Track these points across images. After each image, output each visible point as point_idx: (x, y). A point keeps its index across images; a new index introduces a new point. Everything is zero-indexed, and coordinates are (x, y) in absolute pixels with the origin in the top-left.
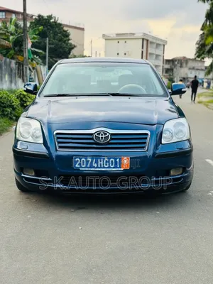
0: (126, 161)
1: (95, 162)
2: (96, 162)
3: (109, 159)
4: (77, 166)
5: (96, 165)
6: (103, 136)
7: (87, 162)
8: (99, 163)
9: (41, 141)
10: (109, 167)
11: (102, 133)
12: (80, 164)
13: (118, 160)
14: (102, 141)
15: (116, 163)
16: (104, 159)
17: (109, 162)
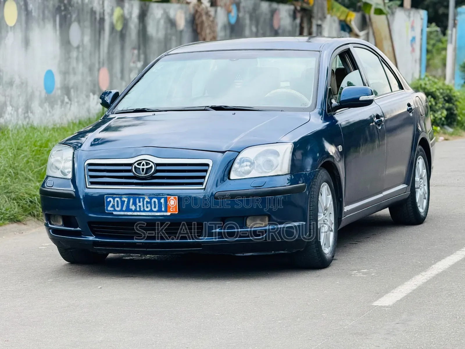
0: (173, 202)
1: (133, 204)
2: (135, 203)
3: (151, 199)
4: (110, 208)
5: (133, 208)
6: (145, 167)
7: (123, 202)
8: (138, 204)
9: (70, 176)
10: (151, 211)
11: (144, 162)
12: (113, 206)
13: (162, 201)
14: (143, 174)
15: (160, 204)
16: (144, 199)
17: (150, 203)
